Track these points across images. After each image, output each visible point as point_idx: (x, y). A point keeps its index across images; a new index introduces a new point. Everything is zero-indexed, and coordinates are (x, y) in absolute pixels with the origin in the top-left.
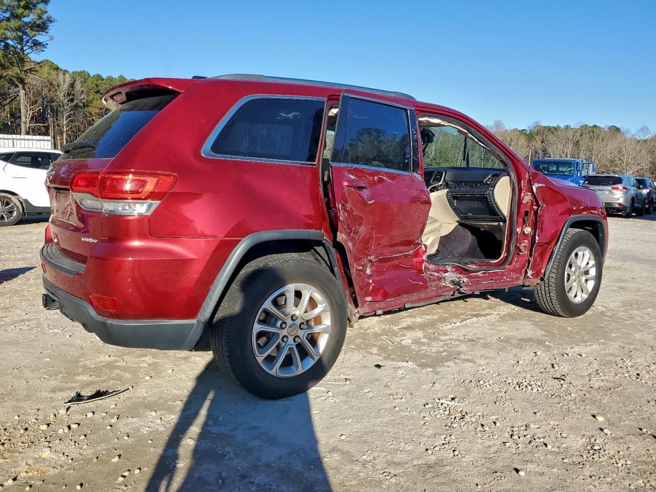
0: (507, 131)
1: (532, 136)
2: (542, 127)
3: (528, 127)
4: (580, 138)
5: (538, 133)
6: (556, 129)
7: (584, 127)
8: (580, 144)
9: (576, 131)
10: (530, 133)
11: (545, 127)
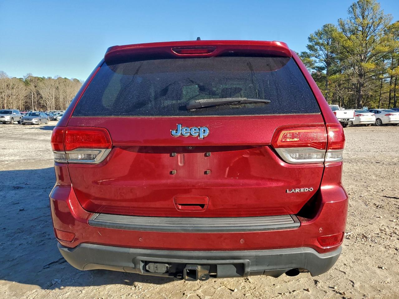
0: (9, 79)
1: (28, 83)
2: (33, 77)
3: (24, 77)
4: (59, 85)
5: (31, 81)
6: (43, 79)
7: (60, 79)
8: (59, 89)
9: (55, 81)
10: (26, 81)
11: (35, 77)
